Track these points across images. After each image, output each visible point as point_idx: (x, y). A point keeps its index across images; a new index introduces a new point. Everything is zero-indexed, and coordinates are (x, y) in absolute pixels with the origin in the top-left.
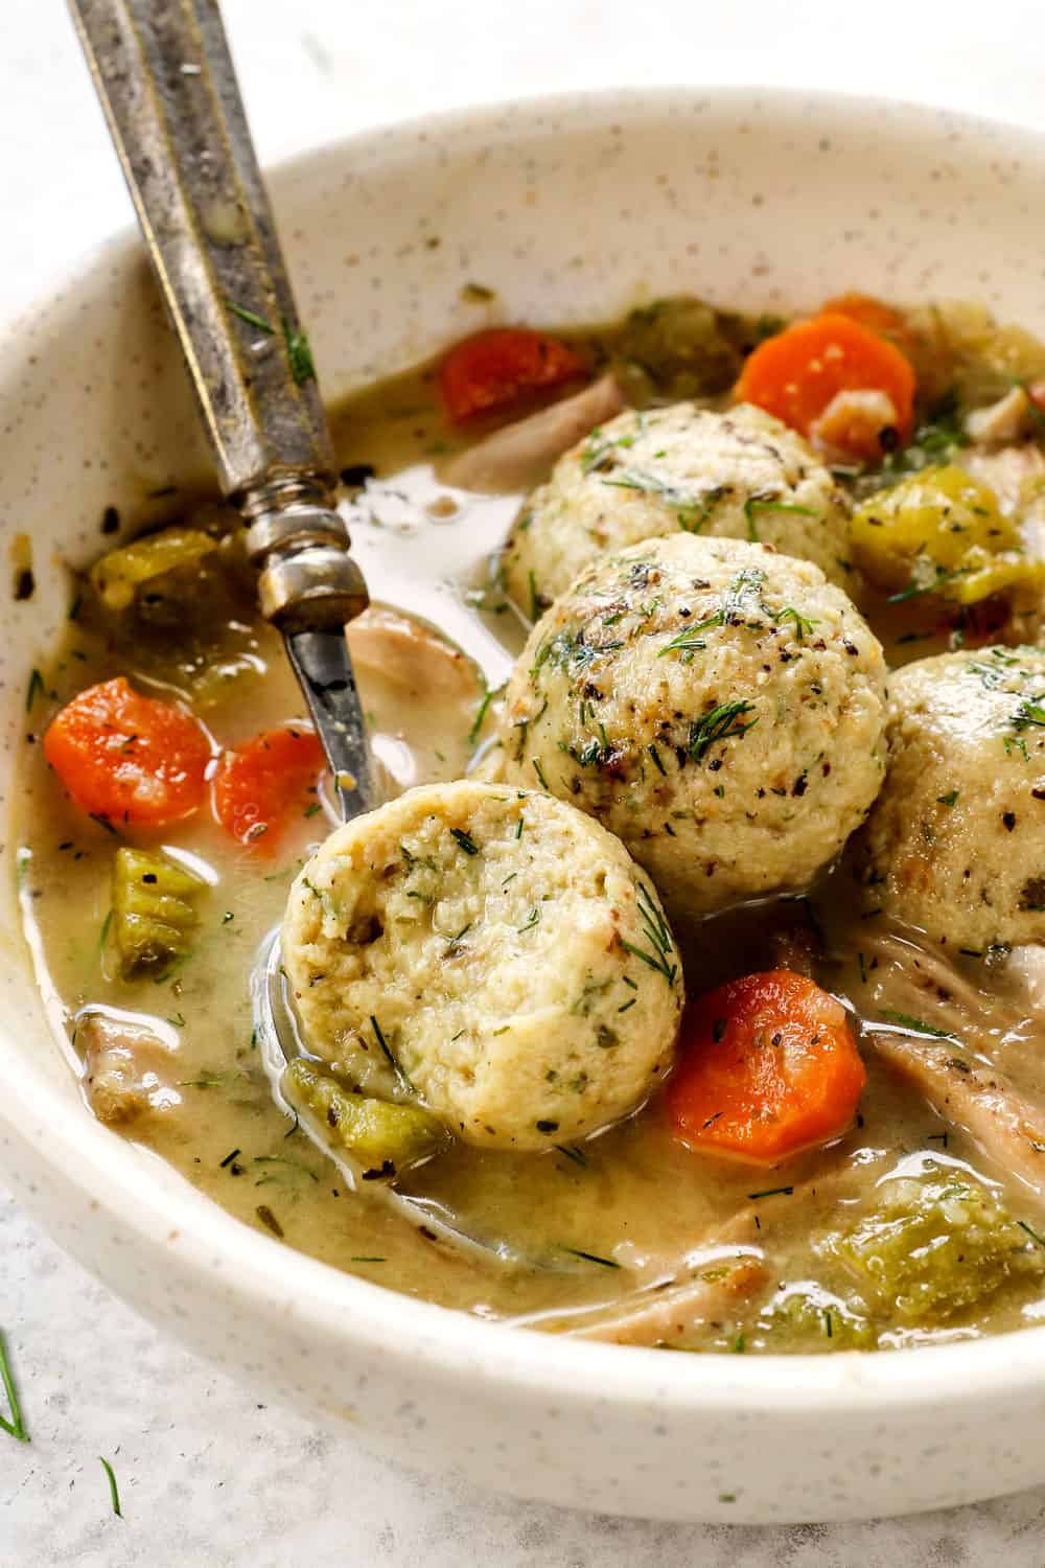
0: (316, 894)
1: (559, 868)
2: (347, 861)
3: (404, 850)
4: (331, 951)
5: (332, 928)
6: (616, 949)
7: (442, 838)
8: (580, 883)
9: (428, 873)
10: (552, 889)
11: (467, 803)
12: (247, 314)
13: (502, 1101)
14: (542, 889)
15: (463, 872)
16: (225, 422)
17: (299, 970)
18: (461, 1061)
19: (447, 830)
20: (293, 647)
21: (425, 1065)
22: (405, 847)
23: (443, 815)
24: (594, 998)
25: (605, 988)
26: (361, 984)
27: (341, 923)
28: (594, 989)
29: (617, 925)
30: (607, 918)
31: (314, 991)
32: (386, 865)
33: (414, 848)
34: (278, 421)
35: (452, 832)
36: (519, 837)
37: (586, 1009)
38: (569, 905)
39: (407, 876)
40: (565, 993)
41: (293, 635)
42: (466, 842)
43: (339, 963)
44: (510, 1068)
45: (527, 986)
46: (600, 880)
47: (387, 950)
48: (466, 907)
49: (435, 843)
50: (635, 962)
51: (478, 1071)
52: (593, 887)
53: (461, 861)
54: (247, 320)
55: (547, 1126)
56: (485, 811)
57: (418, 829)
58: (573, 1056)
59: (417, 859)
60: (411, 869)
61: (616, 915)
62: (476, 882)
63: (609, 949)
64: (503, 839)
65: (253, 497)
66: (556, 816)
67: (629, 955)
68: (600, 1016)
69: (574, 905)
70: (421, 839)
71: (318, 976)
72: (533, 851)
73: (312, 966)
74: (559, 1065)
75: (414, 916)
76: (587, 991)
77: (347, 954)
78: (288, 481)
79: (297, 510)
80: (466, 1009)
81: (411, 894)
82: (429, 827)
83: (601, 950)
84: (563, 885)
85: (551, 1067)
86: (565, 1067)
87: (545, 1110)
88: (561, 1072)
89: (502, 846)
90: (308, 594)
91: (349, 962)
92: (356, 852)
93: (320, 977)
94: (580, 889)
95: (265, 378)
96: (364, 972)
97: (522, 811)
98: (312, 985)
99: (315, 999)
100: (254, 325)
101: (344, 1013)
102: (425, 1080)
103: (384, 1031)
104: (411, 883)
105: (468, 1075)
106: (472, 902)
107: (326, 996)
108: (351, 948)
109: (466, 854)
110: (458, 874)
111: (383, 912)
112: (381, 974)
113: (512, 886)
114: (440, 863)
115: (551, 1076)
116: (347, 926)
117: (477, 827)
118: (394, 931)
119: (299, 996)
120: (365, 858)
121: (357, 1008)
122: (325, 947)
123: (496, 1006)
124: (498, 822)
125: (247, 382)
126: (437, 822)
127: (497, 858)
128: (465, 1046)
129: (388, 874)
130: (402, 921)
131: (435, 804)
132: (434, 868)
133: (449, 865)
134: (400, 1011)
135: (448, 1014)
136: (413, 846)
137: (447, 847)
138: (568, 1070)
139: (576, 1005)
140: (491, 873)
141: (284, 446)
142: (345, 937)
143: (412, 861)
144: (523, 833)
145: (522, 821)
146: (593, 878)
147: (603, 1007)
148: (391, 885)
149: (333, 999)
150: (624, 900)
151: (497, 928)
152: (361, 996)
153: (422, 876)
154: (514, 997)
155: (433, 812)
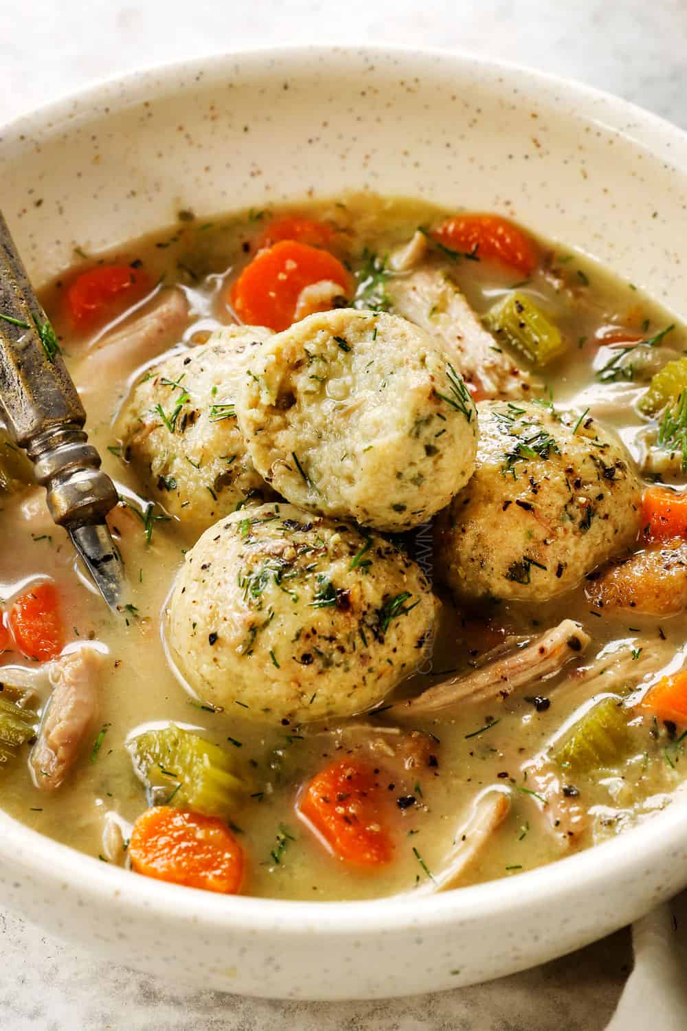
0: (256, 379)
1: (399, 355)
2: (273, 358)
3: (306, 350)
4: (266, 414)
5: (267, 399)
6: (434, 398)
7: (328, 343)
8: (410, 361)
9: (321, 363)
10: (395, 367)
11: (343, 321)
12: (10, 318)
13: (371, 492)
14: (388, 368)
15: (342, 362)
16: (8, 395)
17: (248, 425)
18: (346, 472)
19: (331, 337)
20: (75, 538)
21: (326, 477)
22: (307, 348)
23: (329, 329)
24: (422, 427)
25: (428, 421)
26: (285, 432)
27: (272, 395)
28: (421, 422)
29: (434, 384)
30: (427, 379)
31: (257, 438)
32: (297, 360)
33: (312, 349)
34: (42, 389)
35: (334, 338)
36: (374, 339)
37: (417, 434)
38: (405, 375)
39: (309, 366)
40: (403, 424)
41: (73, 530)
42: (343, 345)
43: (271, 420)
44: (376, 471)
45: (382, 422)
46: (423, 360)
47: (299, 411)
48: (344, 382)
49: (324, 345)
50: (445, 406)
51: (356, 476)
52: (418, 363)
53: (341, 355)
54: (11, 323)
55: (399, 508)
56: (354, 325)
57: (314, 337)
58: (412, 464)
59: (315, 356)
60: (311, 362)
61: (433, 379)
62: (350, 368)
63: (430, 398)
64: (365, 341)
65: (35, 443)
66: (396, 325)
67: (441, 401)
68: (426, 438)
69: (408, 374)
70: (317, 344)
71: (259, 429)
72: (383, 346)
73: (256, 423)
74: (404, 469)
75: (314, 389)
76: (417, 423)
77: (276, 415)
78: (55, 429)
79: (65, 448)
80: (348, 441)
81: (312, 377)
82: (320, 336)
83: (425, 398)
84: (401, 364)
85: (400, 470)
86: (408, 470)
87: (397, 498)
88: (405, 473)
89: (364, 346)
90: (80, 504)
91: (277, 420)
92: (278, 353)
93: (260, 430)
94: (411, 365)
95: (29, 361)
96: (286, 425)
97: (376, 324)
98: (256, 434)
99: (258, 443)
100: (16, 325)
101: (275, 450)
102: (326, 487)
103: (300, 460)
104: (311, 370)
105: (351, 480)
106: (348, 379)
107: (264, 441)
108: (278, 412)
109: (344, 352)
110: (340, 363)
111: (295, 389)
112: (295, 425)
113: (371, 369)
114: (327, 357)
115: (399, 475)
116: (275, 397)
117: (349, 335)
118: (303, 399)
119: (248, 441)
120: (284, 356)
121: (283, 446)
122: (263, 411)
123: (366, 437)
124: (361, 331)
125: (19, 366)
126: (326, 333)
127: (361, 352)
128: (348, 462)
129: (297, 366)
130: (307, 393)
131: (324, 323)
132: (325, 361)
133: (334, 359)
134: (309, 445)
135: (337, 446)
136: (311, 347)
137: (332, 347)
138: (411, 472)
139: (411, 431)
140: (358, 361)
141: (49, 406)
142: (274, 404)
143: (312, 357)
144: (377, 337)
145: (376, 330)
146: (419, 359)
147: (427, 432)
148: (300, 372)
149: (269, 443)
150: (438, 370)
151: (363, 393)
152: (285, 439)
153: (318, 365)
154: (375, 430)
155: (323, 328)
